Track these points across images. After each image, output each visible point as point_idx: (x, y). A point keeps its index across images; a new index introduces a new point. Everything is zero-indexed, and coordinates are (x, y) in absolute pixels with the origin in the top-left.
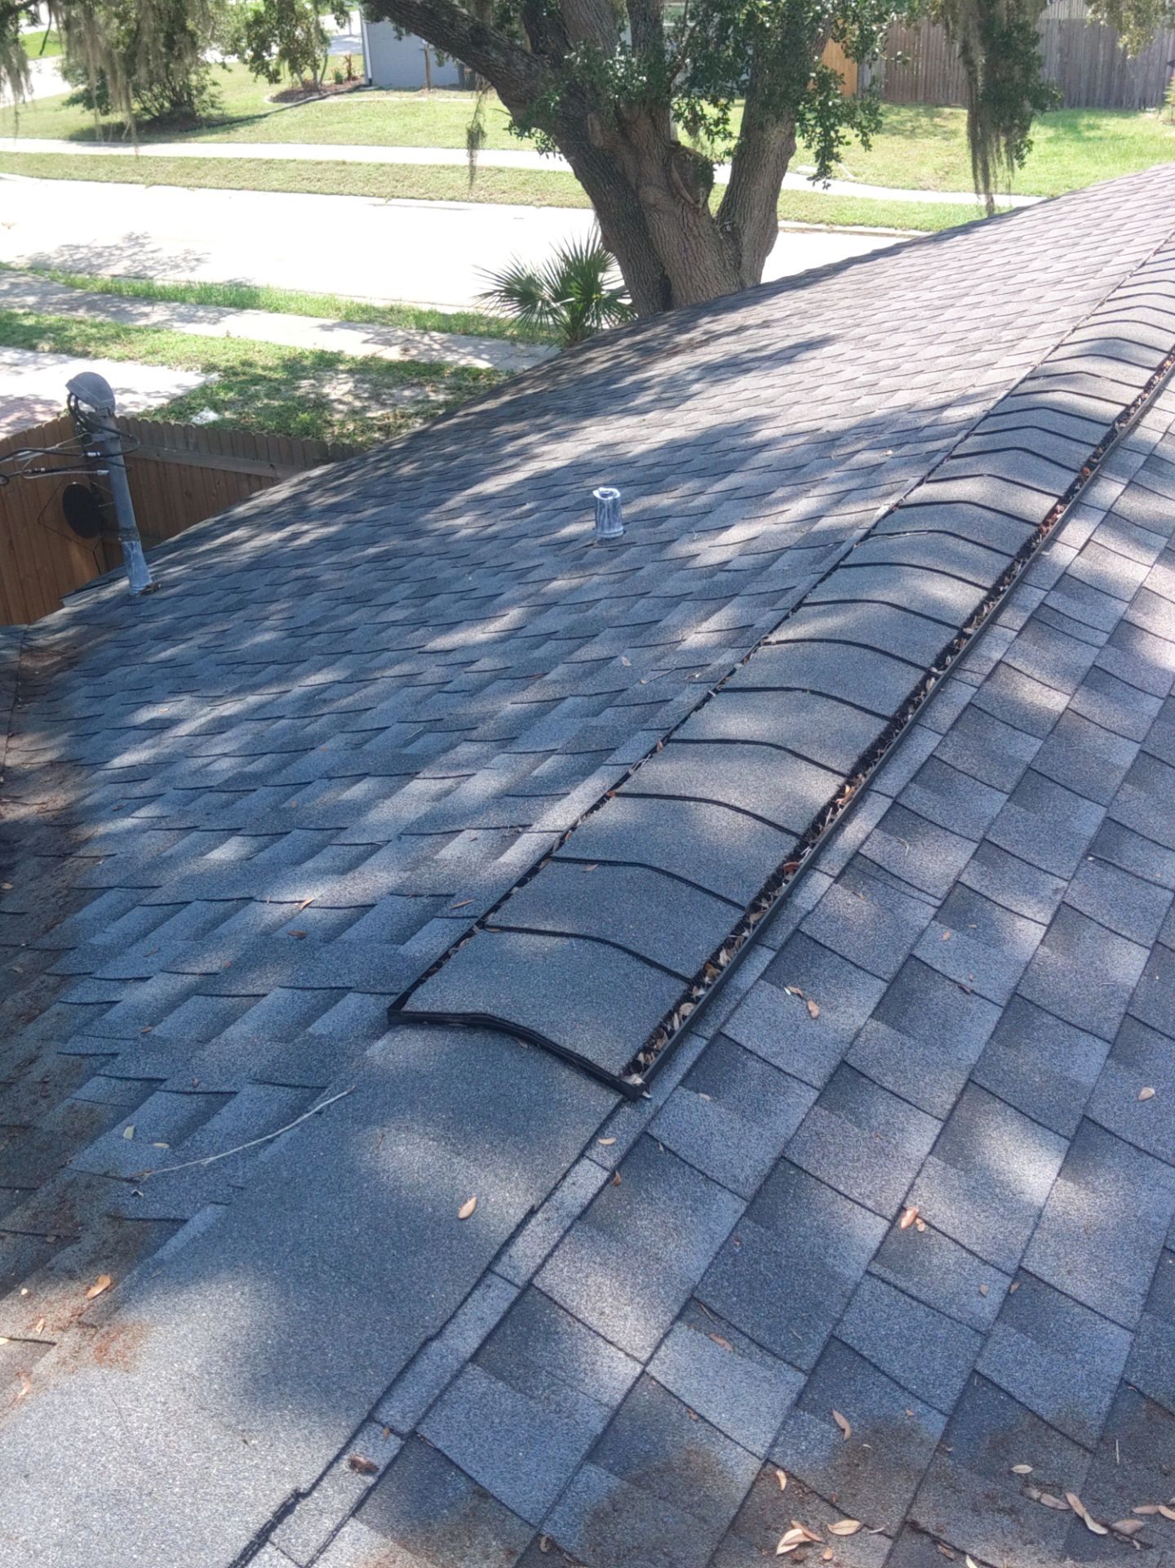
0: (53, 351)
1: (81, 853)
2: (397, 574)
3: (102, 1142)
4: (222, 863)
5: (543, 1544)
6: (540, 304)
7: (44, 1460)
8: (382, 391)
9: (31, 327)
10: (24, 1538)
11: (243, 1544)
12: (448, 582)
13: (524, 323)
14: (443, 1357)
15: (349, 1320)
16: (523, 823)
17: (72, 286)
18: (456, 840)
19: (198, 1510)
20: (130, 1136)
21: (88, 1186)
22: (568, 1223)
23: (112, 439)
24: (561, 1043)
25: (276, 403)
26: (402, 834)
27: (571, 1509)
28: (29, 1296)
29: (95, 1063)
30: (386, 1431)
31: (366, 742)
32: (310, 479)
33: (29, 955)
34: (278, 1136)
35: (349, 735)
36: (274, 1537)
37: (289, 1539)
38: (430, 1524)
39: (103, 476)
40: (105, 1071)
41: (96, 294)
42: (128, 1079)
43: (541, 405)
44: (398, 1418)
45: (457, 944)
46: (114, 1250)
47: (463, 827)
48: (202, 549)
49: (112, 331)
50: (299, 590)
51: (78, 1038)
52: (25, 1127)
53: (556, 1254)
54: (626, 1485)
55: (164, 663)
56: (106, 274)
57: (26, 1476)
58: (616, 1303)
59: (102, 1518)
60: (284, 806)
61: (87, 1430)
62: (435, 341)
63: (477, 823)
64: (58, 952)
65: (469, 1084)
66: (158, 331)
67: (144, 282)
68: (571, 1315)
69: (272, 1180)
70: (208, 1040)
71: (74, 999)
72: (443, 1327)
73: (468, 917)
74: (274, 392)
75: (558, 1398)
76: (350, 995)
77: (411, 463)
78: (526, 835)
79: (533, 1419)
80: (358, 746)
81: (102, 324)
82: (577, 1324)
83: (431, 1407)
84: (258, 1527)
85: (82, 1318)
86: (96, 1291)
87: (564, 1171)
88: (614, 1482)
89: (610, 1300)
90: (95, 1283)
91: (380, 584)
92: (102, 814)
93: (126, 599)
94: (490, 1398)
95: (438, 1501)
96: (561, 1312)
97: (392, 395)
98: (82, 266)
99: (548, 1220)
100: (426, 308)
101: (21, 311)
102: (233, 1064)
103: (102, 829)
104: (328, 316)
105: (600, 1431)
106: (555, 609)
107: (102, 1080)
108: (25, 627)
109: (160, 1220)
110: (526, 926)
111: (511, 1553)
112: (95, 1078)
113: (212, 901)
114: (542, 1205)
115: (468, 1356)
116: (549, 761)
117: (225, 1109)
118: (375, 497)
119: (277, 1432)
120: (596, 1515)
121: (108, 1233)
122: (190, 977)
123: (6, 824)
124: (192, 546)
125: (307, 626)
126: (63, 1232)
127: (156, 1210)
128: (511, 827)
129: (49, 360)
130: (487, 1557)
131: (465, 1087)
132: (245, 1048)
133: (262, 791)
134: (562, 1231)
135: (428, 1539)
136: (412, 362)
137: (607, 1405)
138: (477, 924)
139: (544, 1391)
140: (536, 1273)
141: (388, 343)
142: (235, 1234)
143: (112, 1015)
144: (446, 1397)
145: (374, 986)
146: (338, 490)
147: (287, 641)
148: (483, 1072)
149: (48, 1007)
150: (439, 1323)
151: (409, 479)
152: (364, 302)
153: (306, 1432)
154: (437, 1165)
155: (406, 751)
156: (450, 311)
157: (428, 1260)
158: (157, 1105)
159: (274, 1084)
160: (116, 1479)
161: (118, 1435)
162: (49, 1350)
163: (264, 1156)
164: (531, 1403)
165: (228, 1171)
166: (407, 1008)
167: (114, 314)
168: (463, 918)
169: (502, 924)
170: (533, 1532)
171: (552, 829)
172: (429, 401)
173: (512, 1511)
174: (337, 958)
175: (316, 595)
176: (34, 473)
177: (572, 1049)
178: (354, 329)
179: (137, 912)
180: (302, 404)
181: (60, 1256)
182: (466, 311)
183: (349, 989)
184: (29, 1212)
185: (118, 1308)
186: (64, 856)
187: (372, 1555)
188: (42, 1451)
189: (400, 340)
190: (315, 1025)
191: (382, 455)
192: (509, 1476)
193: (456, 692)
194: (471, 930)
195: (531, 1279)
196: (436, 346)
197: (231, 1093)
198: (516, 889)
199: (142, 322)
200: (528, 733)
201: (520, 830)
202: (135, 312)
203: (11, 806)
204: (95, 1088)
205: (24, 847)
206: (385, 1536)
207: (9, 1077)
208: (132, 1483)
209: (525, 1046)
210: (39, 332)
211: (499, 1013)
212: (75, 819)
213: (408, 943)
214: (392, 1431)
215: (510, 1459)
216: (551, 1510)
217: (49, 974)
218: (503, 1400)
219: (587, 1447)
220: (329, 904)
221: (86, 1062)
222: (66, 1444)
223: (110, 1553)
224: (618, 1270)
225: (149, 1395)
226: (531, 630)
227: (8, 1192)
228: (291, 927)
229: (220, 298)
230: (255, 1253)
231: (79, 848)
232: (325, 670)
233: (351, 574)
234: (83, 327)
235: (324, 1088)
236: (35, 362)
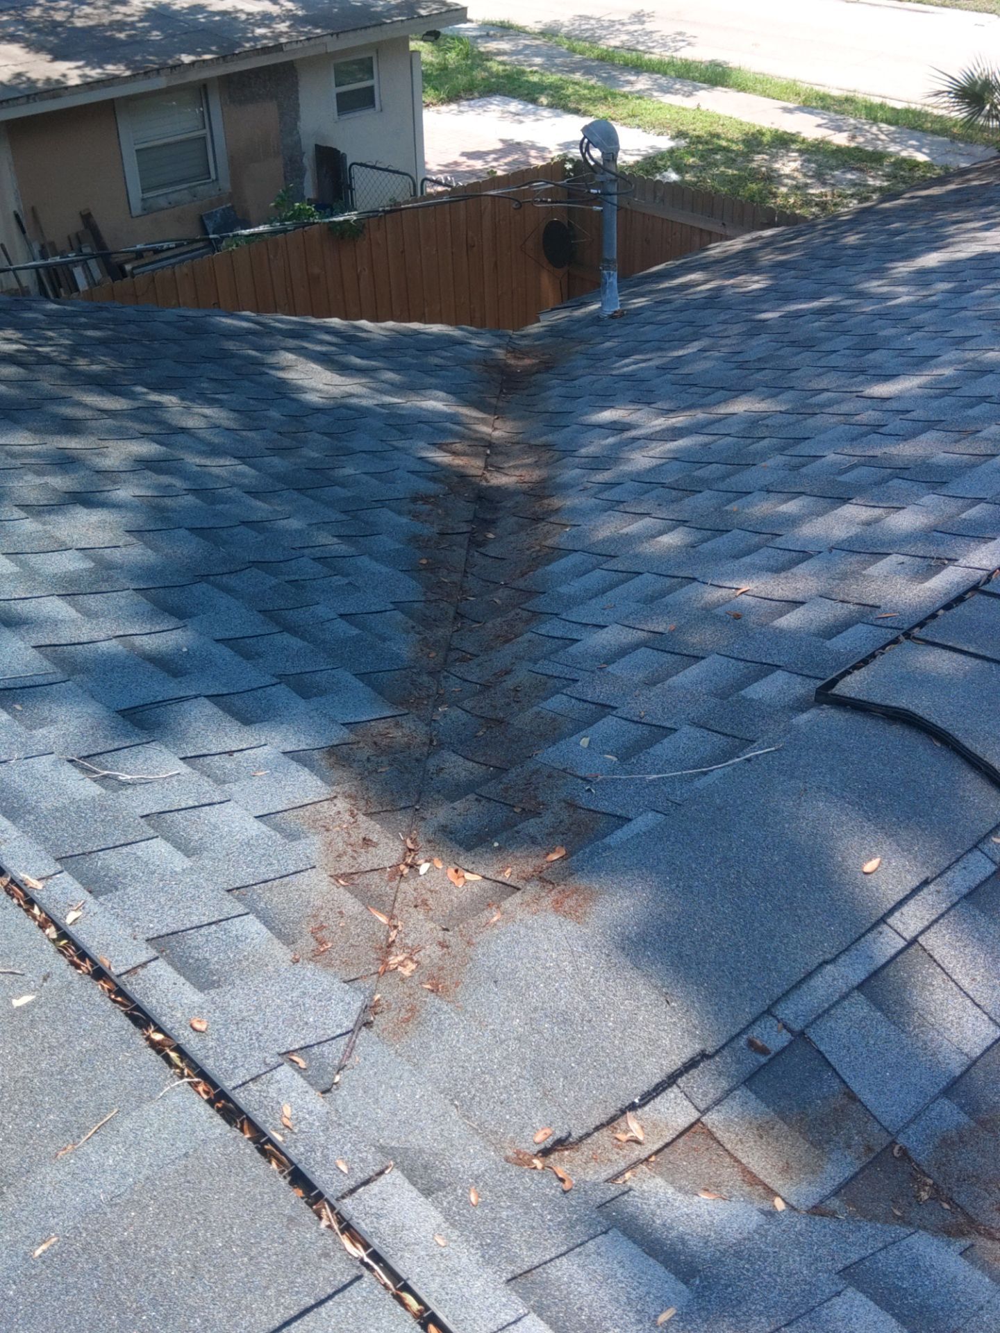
0: (551, 106)
1: (552, 520)
2: (838, 327)
3: (562, 745)
4: (670, 547)
5: (896, 1151)
6: (988, 107)
7: (510, 973)
8: (824, 172)
9: (535, 83)
10: (492, 1027)
11: (657, 1080)
12: (888, 339)
13: (969, 124)
14: (834, 980)
15: (761, 929)
16: (949, 557)
17: (573, 51)
18: (884, 560)
19: (625, 1044)
20: (586, 745)
21: (549, 777)
22: (956, 898)
23: (611, 180)
24: (972, 749)
25: (730, 172)
26: (833, 548)
27: (924, 1130)
28: (499, 848)
29: (559, 684)
30: (780, 1025)
31: (804, 466)
32: (762, 238)
33: (507, 592)
34: (712, 771)
35: (788, 458)
36: (681, 1081)
37: (692, 1087)
38: (805, 1108)
39: (598, 212)
40: (567, 691)
41: (593, 60)
42: (585, 701)
43: (986, 195)
44: (792, 1018)
45: (883, 648)
46: (569, 830)
47: (891, 551)
48: (662, 286)
49: (602, 94)
50: (749, 330)
51: (546, 662)
52: (500, 722)
53: (941, 921)
54: (973, 1124)
55: (626, 377)
56: (603, 45)
57: (495, 982)
58: (987, 974)
59: (552, 1028)
60: (727, 508)
61: (546, 960)
62: (882, 132)
63: (905, 550)
64: (530, 594)
65: (884, 765)
66: (640, 98)
67: (634, 53)
68: (947, 974)
69: (706, 803)
70: (655, 684)
71: (543, 632)
72: (837, 956)
73: (891, 628)
74: (730, 162)
75: (925, 1038)
76: (779, 672)
77: (858, 233)
78: (951, 567)
79: (902, 1049)
80: (796, 468)
81: (593, 87)
82: (951, 983)
83: (819, 1016)
84: (670, 1071)
85: (542, 875)
86: (554, 857)
87: (958, 856)
88: (963, 1118)
89: (982, 970)
90: (553, 851)
91: (823, 334)
92: (570, 491)
93: (596, 319)
94: (868, 1023)
95: (814, 1092)
96: (939, 970)
97: (833, 176)
98: (587, 35)
99: (938, 892)
100: (877, 101)
101: (528, 69)
102: (674, 707)
103: (568, 503)
104: (788, 100)
105: (957, 1074)
106: (990, 377)
107: (565, 698)
108: (511, 332)
109: (608, 814)
110: (950, 644)
111: (869, 1149)
112: (559, 696)
113: (660, 575)
114: (935, 878)
115: (855, 984)
116: (977, 507)
117: (665, 741)
118: (822, 259)
119: (693, 1002)
120: (944, 1140)
121: (564, 816)
122: (639, 632)
123: (491, 487)
124: (652, 282)
125: (755, 361)
126: (528, 807)
127: (605, 806)
128: (938, 558)
129: (546, 113)
130: (849, 1147)
131: (881, 767)
132: (684, 696)
133: (707, 493)
134: (949, 904)
135: (802, 1119)
136: (856, 148)
137: (967, 1055)
138: (903, 634)
139: (914, 1028)
140: (922, 933)
141: (839, 129)
142: (672, 839)
143: (573, 649)
144: (832, 1012)
145: (801, 669)
146: (786, 250)
147: (735, 371)
148: (898, 758)
149: (521, 634)
150: (835, 952)
151: (853, 247)
152: (822, 90)
153: (716, 1008)
154: (850, 824)
155: (839, 479)
156: (899, 106)
157: (832, 899)
158: (608, 724)
159: (709, 730)
160: (566, 1003)
161: (569, 969)
162: (513, 893)
163: (700, 783)
164: (903, 1036)
165: (667, 789)
166: (835, 691)
167: (605, 80)
168: (887, 627)
169: (928, 638)
170: (890, 1139)
171: (977, 566)
172: (865, 185)
173: (875, 1117)
174: (769, 640)
175: (763, 336)
176: (542, 201)
177: (982, 756)
178: (811, 113)
179: (597, 573)
180: (754, 175)
181: (526, 823)
182: (913, 106)
183: (779, 667)
184: (501, 786)
185: (572, 874)
186: (537, 519)
187: (756, 1118)
188: (509, 965)
189: (851, 127)
190: (747, 690)
191: (830, 224)
192: (875, 1089)
193: (891, 435)
194: (897, 638)
195: (917, 936)
196: (882, 137)
197: (671, 729)
198: (941, 612)
199: (627, 89)
200: (958, 480)
201: (946, 562)
202: (622, 79)
203: (495, 474)
204: (557, 703)
205: (505, 507)
206: (768, 1107)
207: (488, 681)
208: (577, 1009)
209: (939, 745)
210: (541, 88)
211: (920, 712)
212: (547, 492)
213: (834, 639)
214: (785, 1026)
215: (879, 1076)
216: (907, 1126)
217: (523, 609)
218: (879, 1027)
219: (945, 1083)
220: (763, 595)
221: (551, 682)
222: (529, 966)
223: (555, 1057)
224: (993, 948)
225: (596, 945)
226: (966, 391)
227: (484, 767)
228: (728, 607)
229: (697, 75)
230: (690, 857)
231: (550, 516)
232: (769, 400)
233: (796, 322)
234: (577, 87)
235: (753, 742)
236: (534, 114)
